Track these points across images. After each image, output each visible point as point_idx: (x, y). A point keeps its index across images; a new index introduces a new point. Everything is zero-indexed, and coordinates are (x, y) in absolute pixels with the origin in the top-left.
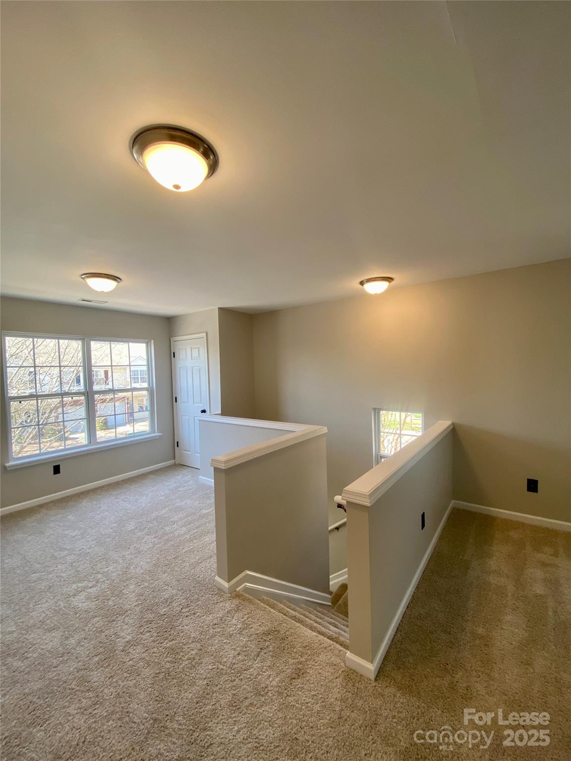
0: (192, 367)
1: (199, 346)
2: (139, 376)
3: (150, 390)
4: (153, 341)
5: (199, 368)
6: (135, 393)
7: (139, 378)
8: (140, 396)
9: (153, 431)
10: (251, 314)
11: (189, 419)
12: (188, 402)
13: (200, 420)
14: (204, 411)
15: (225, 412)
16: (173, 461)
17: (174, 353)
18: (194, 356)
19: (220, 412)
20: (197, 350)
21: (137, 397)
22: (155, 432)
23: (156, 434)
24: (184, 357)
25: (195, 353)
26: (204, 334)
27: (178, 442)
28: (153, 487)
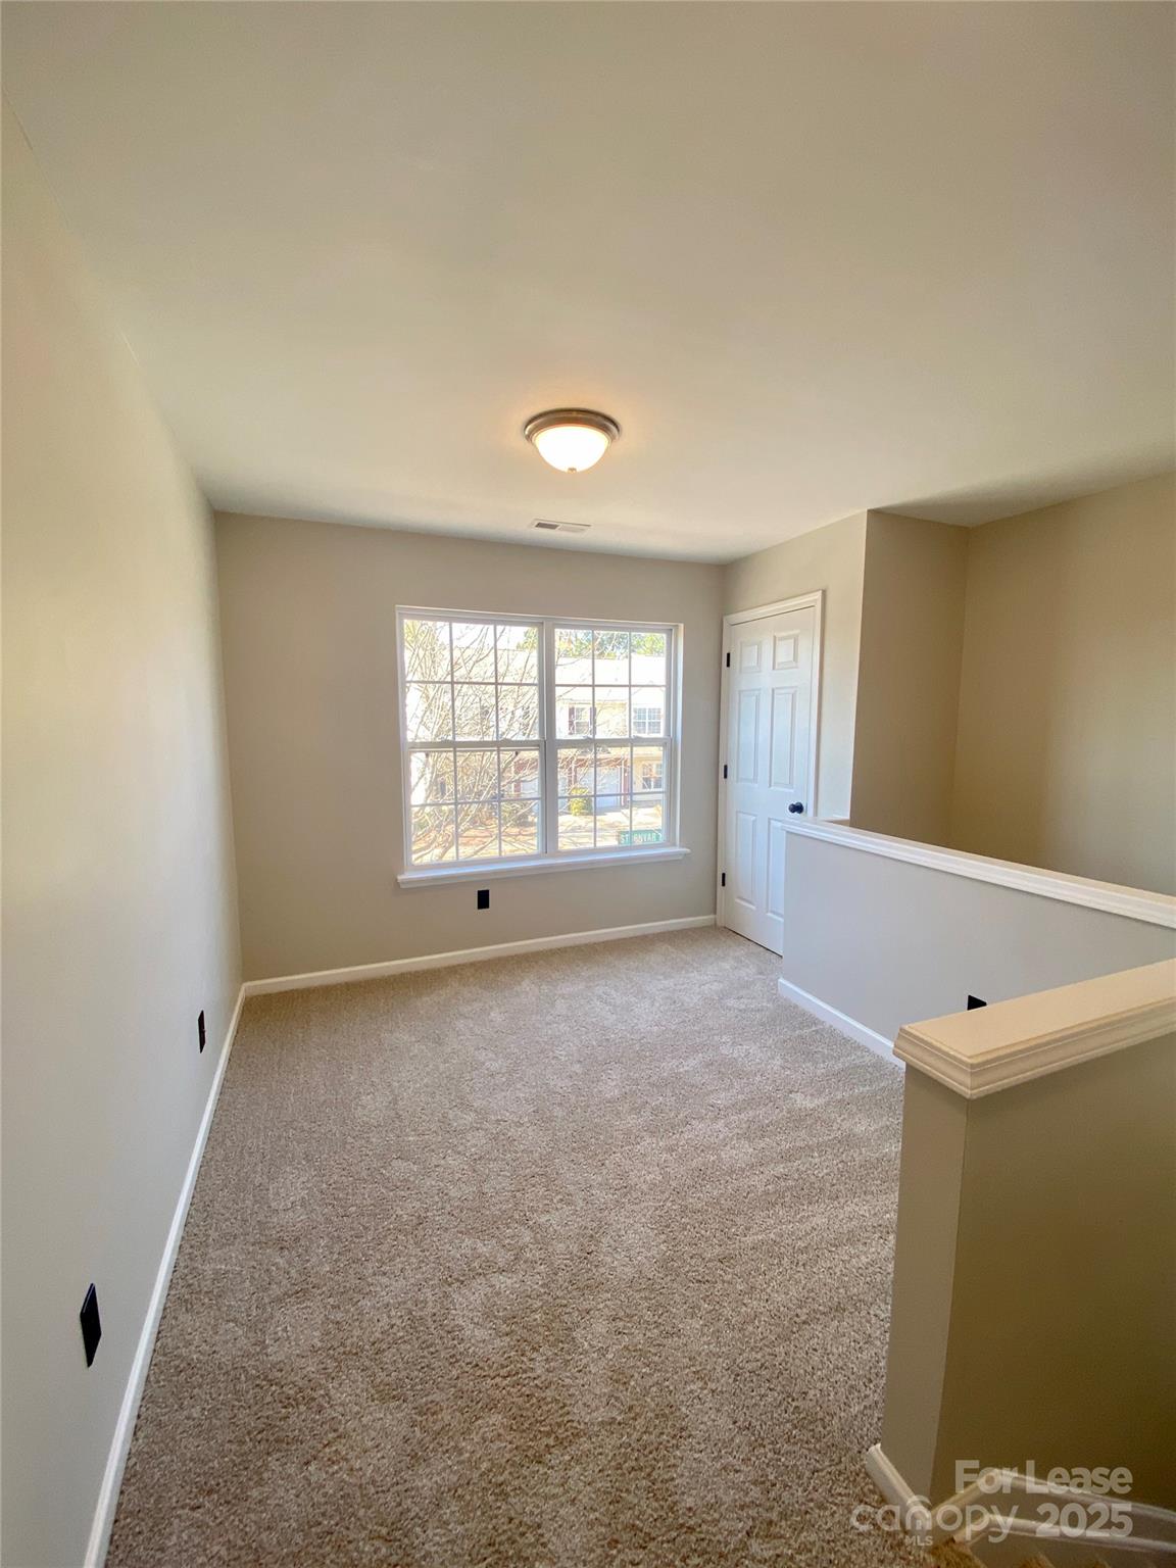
0: (773, 690)
1: (796, 632)
2: (647, 721)
3: (668, 745)
4: (682, 626)
5: (792, 691)
6: (639, 751)
7: (647, 724)
8: (647, 759)
9: (671, 842)
10: (966, 528)
11: (754, 821)
12: (755, 780)
13: (788, 832)
14: (797, 808)
15: (864, 816)
16: (712, 916)
17: (728, 655)
18: (778, 660)
19: (848, 817)
20: (792, 641)
21: (641, 759)
22: (674, 845)
23: (677, 849)
24: (754, 663)
25: (784, 653)
26: (818, 595)
27: (724, 875)
28: (665, 978)
